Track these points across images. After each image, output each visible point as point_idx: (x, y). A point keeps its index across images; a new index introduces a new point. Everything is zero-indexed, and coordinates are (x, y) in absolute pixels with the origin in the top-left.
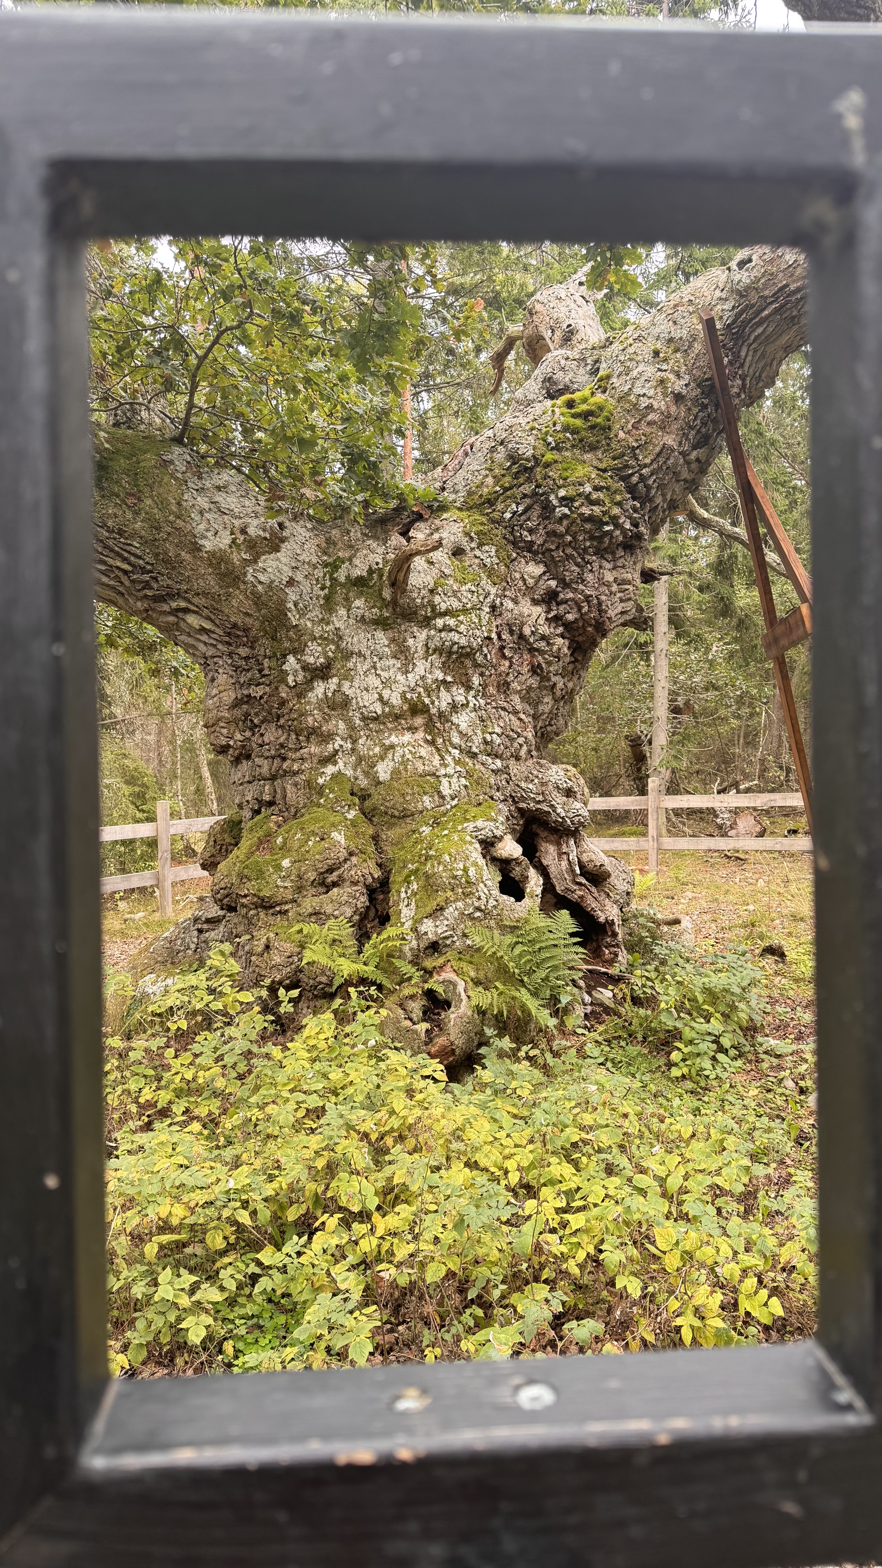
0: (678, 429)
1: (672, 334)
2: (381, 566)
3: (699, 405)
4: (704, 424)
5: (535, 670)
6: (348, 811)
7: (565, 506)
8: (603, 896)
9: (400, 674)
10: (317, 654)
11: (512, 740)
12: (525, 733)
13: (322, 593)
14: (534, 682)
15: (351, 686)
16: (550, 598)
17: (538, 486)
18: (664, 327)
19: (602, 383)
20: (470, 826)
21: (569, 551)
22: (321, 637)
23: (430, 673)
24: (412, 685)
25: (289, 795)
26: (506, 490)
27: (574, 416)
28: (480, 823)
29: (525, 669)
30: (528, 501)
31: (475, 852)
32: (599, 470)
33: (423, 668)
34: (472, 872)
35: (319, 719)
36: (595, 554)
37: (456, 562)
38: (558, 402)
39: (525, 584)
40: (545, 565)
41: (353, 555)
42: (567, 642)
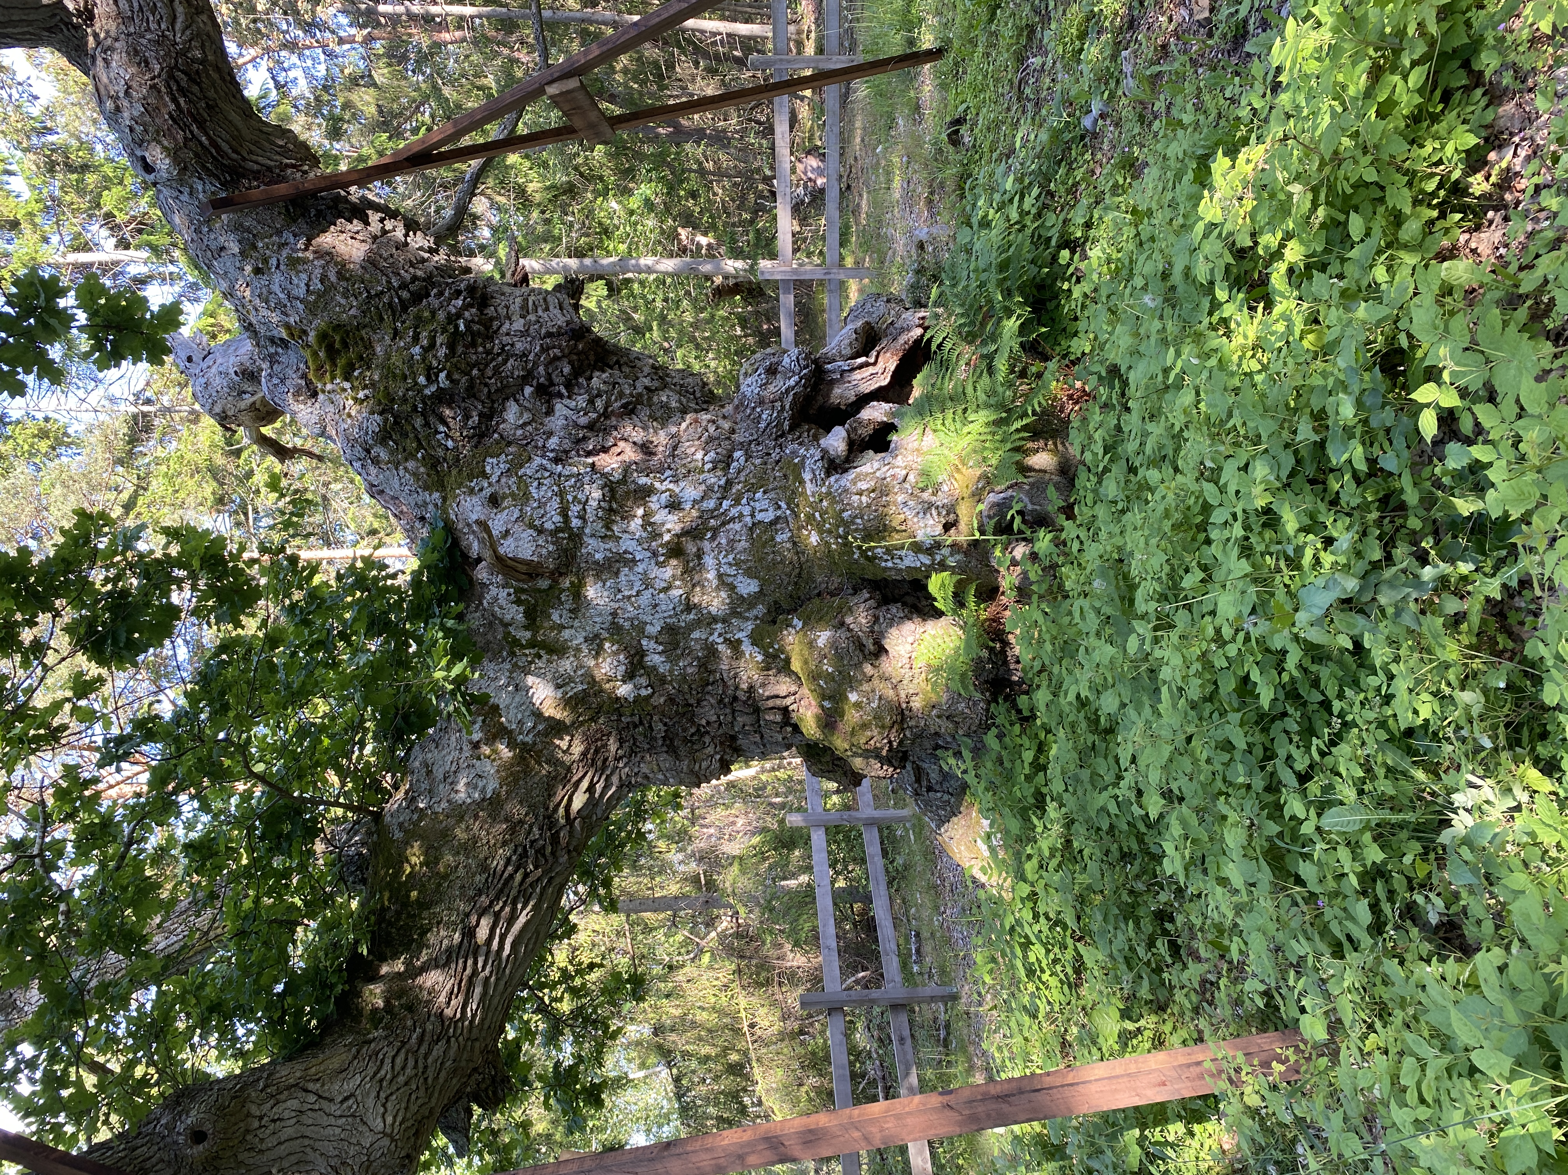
0: (346, 245)
1: (236, 252)
2: (512, 591)
4: (340, 214)
5: (630, 410)
6: (793, 627)
8: (891, 329)
9: (635, 569)
10: (615, 663)
11: (711, 438)
12: (704, 423)
13: (545, 657)
14: (643, 412)
16: (546, 394)
18: (228, 263)
19: (296, 334)
20: (810, 487)
21: (489, 372)
22: (595, 658)
23: (634, 533)
24: (648, 554)
25: (776, 693)
27: (334, 365)
28: (807, 475)
29: (628, 423)
31: (841, 481)
32: (395, 337)
33: (629, 542)
34: (863, 485)
35: (689, 660)
36: (493, 341)
37: (505, 504)
38: (319, 386)
39: (529, 423)
40: (508, 399)
41: (501, 621)
42: (597, 373)
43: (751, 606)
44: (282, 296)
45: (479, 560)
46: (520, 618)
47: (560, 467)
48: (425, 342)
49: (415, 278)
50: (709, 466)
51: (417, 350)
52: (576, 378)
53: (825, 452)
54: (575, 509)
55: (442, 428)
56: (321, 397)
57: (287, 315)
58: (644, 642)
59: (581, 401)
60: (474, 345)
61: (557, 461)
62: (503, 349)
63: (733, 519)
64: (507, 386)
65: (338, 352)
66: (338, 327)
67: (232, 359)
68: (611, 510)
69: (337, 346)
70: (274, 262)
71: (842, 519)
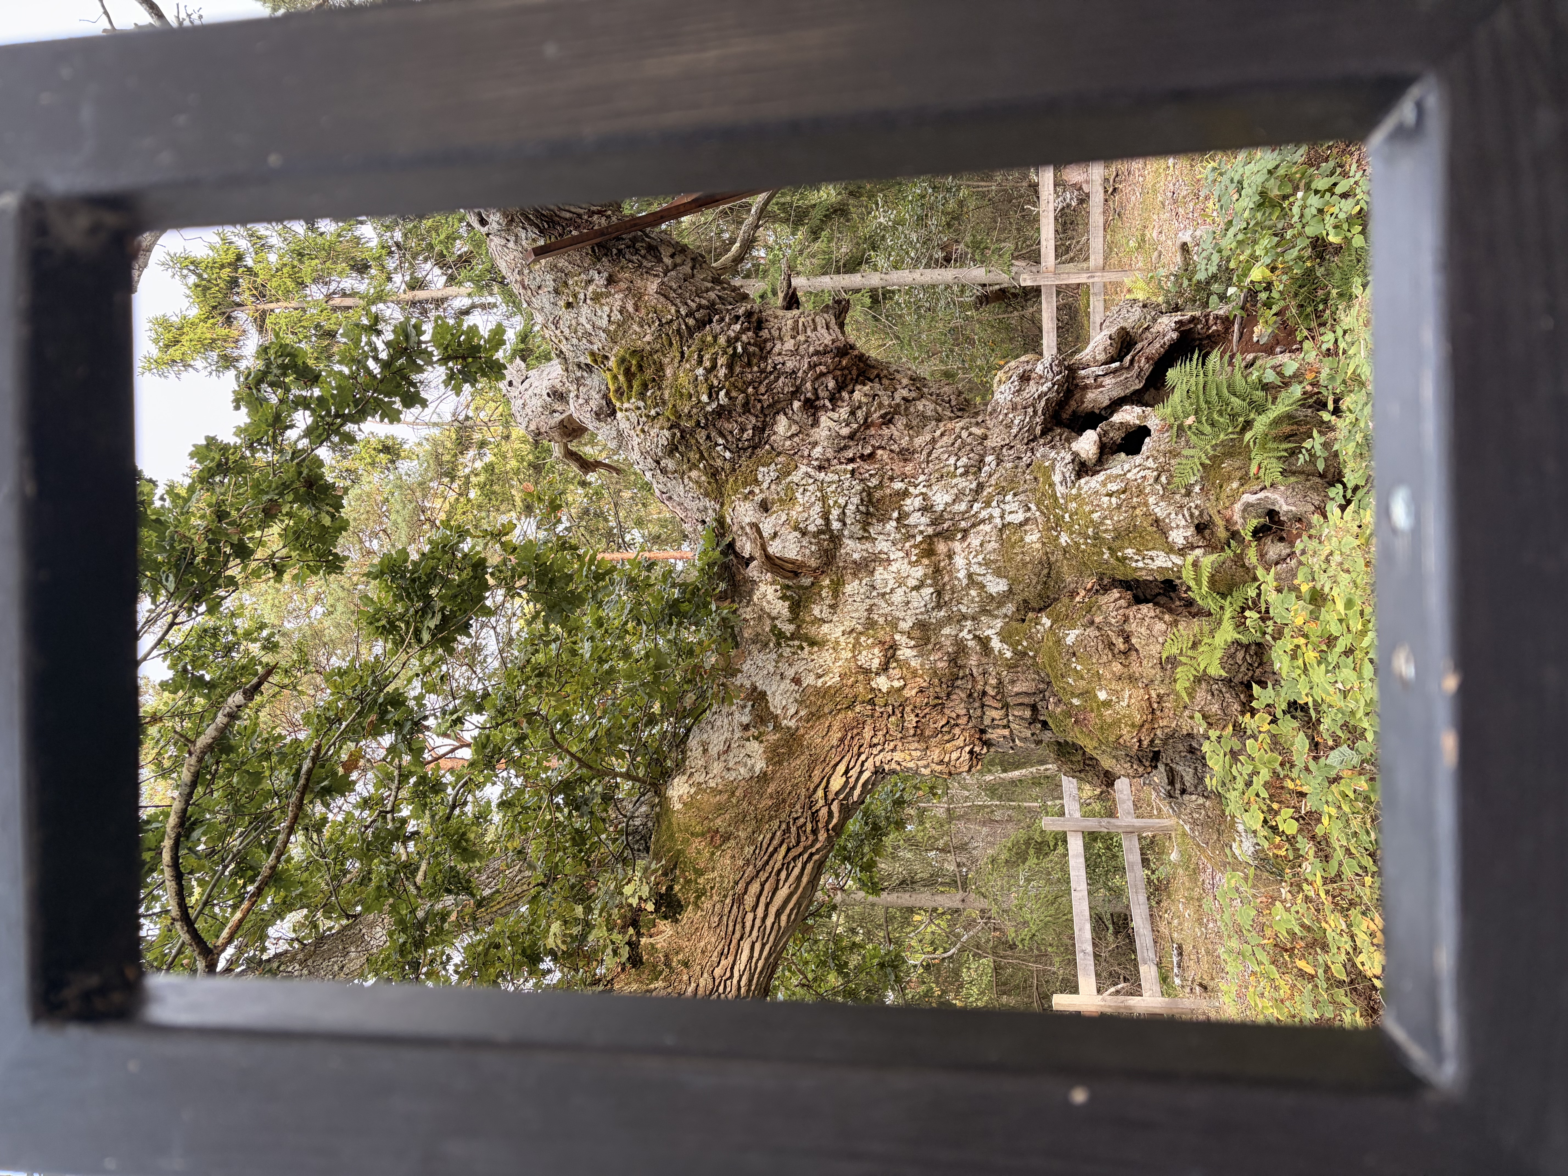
0: (642, 279)
1: (551, 289)
2: (778, 587)
3: (618, 258)
4: (637, 252)
5: (888, 420)
6: (1043, 625)
7: (718, 395)
8: (1147, 333)
9: (890, 568)
10: (870, 656)
11: (964, 444)
12: (957, 430)
13: (807, 649)
14: (900, 422)
15: (904, 619)
16: (812, 407)
17: (698, 423)
18: (544, 299)
19: (599, 360)
20: (1060, 490)
21: (762, 389)
22: (853, 652)
23: (889, 535)
24: (901, 554)
25: (1024, 689)
26: (702, 457)
27: (630, 387)
28: (1057, 478)
29: (886, 431)
30: (713, 434)
31: (1090, 483)
32: (681, 361)
33: (884, 543)
34: (1113, 487)
35: (939, 654)
36: (766, 361)
37: (775, 508)
38: (618, 404)
39: (797, 435)
40: (778, 413)
41: (769, 615)
42: (858, 387)
43: (1000, 605)
44: (589, 327)
45: (752, 558)
46: (786, 612)
47: (823, 474)
48: (708, 364)
49: (700, 307)
50: (961, 470)
51: (700, 371)
52: (839, 392)
53: (1076, 455)
54: (835, 513)
55: (721, 441)
56: (619, 415)
57: (591, 343)
58: (897, 637)
59: (843, 412)
60: (749, 364)
61: (820, 468)
62: (775, 368)
63: (983, 521)
64: (778, 402)
65: (634, 375)
66: (634, 352)
67: (546, 383)
68: (868, 513)
69: (633, 369)
70: (582, 296)
71: (1092, 521)
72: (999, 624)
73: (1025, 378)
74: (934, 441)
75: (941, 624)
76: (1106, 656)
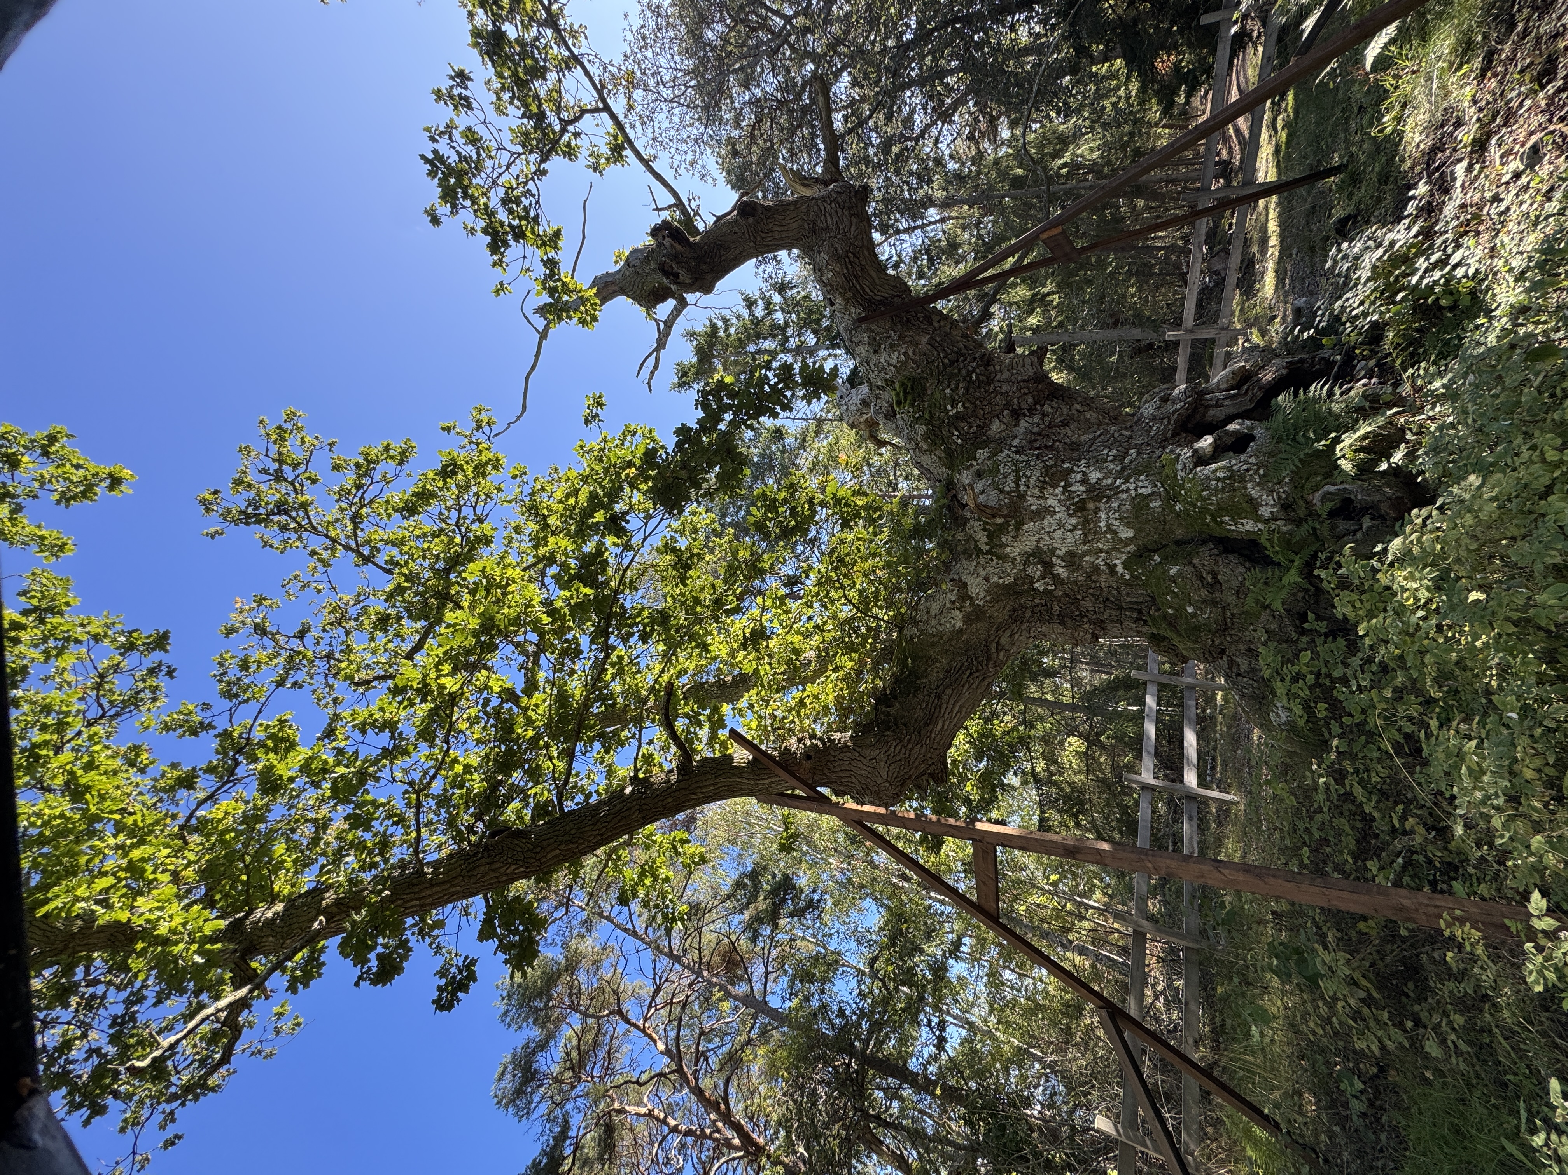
0: (919, 336)
1: (867, 342)
2: (982, 523)
3: (907, 323)
5: (1065, 424)
6: (1155, 561)
7: (957, 405)
9: (1055, 517)
10: (1035, 569)
11: (1115, 441)
12: (1112, 432)
13: (995, 561)
14: (1074, 425)
15: (1060, 549)
16: (1016, 415)
17: (944, 422)
18: (862, 348)
19: (890, 384)
20: (1180, 474)
21: (986, 403)
22: (1024, 565)
23: (1057, 496)
24: (1064, 509)
25: (1135, 600)
26: (944, 442)
27: (906, 400)
28: (1179, 466)
29: (1063, 431)
30: (952, 429)
31: (1204, 471)
32: (937, 385)
33: (1053, 501)
34: (1220, 474)
35: (1081, 572)
36: (990, 385)
37: (985, 476)
38: (898, 410)
39: (1004, 431)
40: (994, 417)
41: (974, 539)
42: (1048, 402)
43: (1127, 545)
44: (885, 364)
45: (967, 505)
46: (984, 539)
47: (1018, 456)
48: (953, 387)
50: (1111, 458)
51: (948, 391)
52: (1035, 406)
53: (1196, 451)
54: (1023, 480)
55: (956, 433)
56: (898, 416)
57: (886, 374)
58: (1054, 559)
59: (1036, 418)
60: (979, 387)
61: (1016, 452)
62: (995, 389)
63: (1122, 491)
64: (995, 410)
65: (909, 393)
66: (910, 379)
67: (860, 398)
68: (1044, 482)
69: (908, 389)
70: (883, 346)
71: (1201, 497)
72: (1124, 557)
73: (1165, 400)
74: (1095, 438)
75: (1085, 553)
76: (1197, 583)
